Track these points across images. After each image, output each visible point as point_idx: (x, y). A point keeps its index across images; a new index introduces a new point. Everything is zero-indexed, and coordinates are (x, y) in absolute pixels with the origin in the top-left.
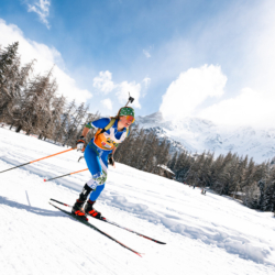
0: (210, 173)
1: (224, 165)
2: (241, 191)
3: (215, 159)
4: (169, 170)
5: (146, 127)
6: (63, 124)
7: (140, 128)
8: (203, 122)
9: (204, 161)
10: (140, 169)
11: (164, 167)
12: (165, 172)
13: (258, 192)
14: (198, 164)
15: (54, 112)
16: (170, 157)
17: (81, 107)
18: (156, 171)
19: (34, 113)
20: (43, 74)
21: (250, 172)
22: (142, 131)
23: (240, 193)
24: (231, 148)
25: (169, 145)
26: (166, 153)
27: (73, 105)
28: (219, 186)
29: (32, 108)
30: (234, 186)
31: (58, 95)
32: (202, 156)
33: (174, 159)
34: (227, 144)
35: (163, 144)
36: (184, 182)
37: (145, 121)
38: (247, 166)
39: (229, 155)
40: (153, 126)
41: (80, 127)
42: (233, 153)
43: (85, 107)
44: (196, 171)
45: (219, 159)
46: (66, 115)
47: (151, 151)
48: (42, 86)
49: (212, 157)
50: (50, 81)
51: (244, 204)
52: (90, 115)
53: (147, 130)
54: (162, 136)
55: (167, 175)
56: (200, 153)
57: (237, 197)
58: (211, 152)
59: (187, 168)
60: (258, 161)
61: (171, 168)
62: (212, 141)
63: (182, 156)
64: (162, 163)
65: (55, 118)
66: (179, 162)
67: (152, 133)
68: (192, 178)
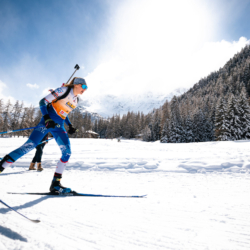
3: (121, 118)
6: (5, 120)
8: (109, 96)
11: (91, 132)
13: (149, 131)
16: (93, 124)
17: (17, 105)
18: (86, 136)
25: (90, 117)
26: (89, 122)
27: (9, 104)
35: (86, 116)
41: (20, 120)
43: (20, 103)
46: (6, 113)
52: (26, 109)
55: (94, 136)
60: (146, 113)
62: (117, 107)
63: (101, 121)
64: (89, 129)
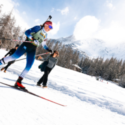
0: (101, 69)
1: (109, 64)
2: (118, 78)
4: (79, 67)
5: (66, 43)
7: (63, 44)
9: (98, 62)
10: (63, 67)
12: (77, 68)
14: (95, 64)
15: (14, 36)
19: (3, 36)
20: (7, 14)
21: (123, 68)
22: (64, 46)
23: (117, 80)
24: (113, 55)
28: (106, 76)
29: (2, 33)
30: (114, 75)
31: (16, 26)
32: (97, 59)
33: (82, 61)
34: (111, 53)
36: (87, 74)
37: (65, 40)
38: (122, 64)
39: (112, 59)
40: (70, 43)
42: (114, 58)
44: (94, 67)
45: (107, 61)
47: (69, 57)
48: (7, 20)
49: (103, 60)
50: (11, 18)
51: (120, 85)
53: (67, 45)
54: (75, 48)
56: (96, 58)
57: (116, 81)
58: (102, 57)
59: (89, 66)
61: (80, 66)
65: (15, 39)
66: (84, 62)
67: (69, 47)
68: (91, 71)
